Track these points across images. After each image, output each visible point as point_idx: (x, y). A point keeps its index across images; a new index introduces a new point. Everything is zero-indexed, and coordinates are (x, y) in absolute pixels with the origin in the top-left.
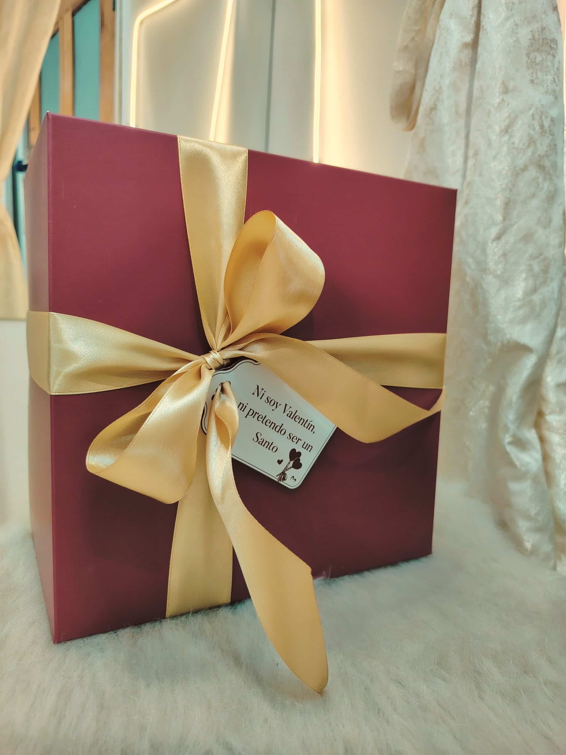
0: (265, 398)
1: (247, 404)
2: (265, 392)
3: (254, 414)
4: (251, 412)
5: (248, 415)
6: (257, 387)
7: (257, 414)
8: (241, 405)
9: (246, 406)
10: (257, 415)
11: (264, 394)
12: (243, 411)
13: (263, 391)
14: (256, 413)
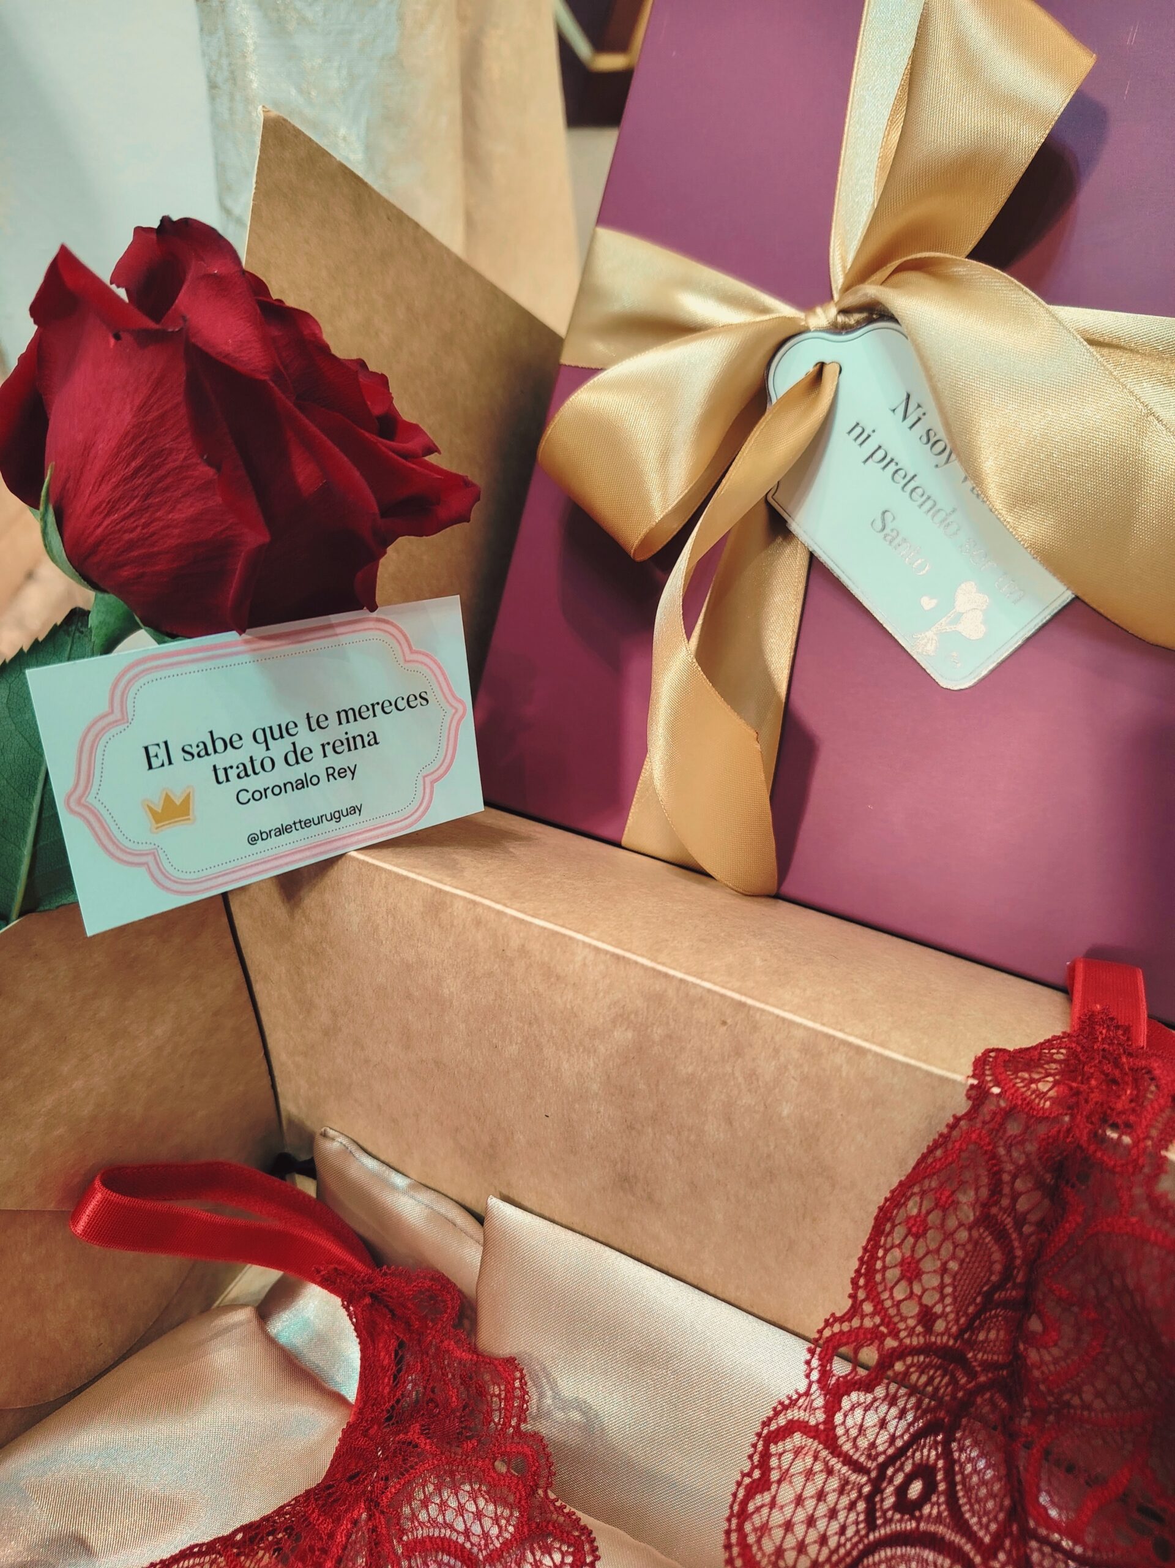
0: (920, 429)
1: (874, 431)
2: (924, 414)
3: (887, 461)
4: (880, 454)
5: (870, 460)
6: (905, 396)
7: (893, 464)
8: (858, 430)
9: (869, 436)
10: (892, 467)
11: (919, 419)
12: (861, 444)
13: (920, 411)
14: (892, 460)
